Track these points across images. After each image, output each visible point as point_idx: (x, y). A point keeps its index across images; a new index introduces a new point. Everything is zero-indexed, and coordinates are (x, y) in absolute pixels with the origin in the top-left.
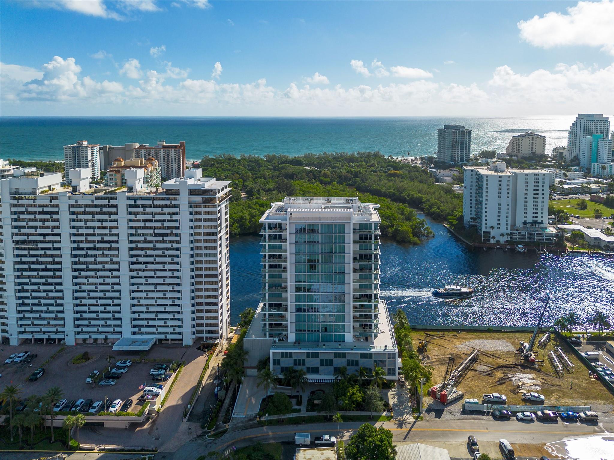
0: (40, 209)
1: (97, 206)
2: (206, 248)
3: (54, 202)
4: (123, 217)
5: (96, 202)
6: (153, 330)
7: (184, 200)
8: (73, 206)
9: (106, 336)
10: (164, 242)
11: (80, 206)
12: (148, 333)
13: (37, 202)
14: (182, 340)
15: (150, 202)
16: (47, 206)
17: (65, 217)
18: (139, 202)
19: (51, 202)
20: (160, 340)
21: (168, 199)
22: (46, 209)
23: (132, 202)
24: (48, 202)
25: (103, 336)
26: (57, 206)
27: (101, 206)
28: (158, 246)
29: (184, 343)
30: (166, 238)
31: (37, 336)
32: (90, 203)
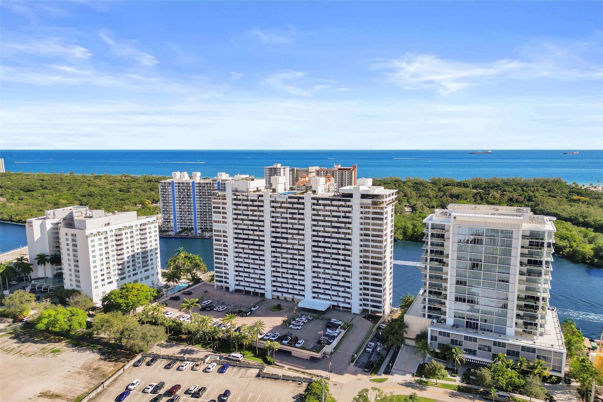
0: (251, 203)
1: (290, 203)
2: (373, 241)
3: (260, 198)
4: (308, 212)
5: (289, 200)
6: (329, 297)
7: (356, 201)
8: (273, 202)
9: (293, 297)
10: (339, 233)
11: (277, 202)
12: (324, 299)
13: (250, 198)
14: (350, 309)
15: (329, 202)
16: (255, 201)
17: (267, 209)
18: (320, 202)
19: (258, 198)
20: (333, 306)
21: (343, 200)
22: (255, 203)
23: (315, 201)
24: (256, 198)
25: (291, 296)
26: (262, 201)
27: (293, 203)
28: (334, 235)
29: (353, 311)
30: (340, 230)
31: (247, 289)
32: (285, 200)
